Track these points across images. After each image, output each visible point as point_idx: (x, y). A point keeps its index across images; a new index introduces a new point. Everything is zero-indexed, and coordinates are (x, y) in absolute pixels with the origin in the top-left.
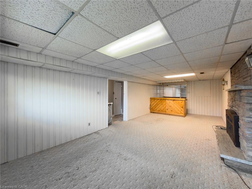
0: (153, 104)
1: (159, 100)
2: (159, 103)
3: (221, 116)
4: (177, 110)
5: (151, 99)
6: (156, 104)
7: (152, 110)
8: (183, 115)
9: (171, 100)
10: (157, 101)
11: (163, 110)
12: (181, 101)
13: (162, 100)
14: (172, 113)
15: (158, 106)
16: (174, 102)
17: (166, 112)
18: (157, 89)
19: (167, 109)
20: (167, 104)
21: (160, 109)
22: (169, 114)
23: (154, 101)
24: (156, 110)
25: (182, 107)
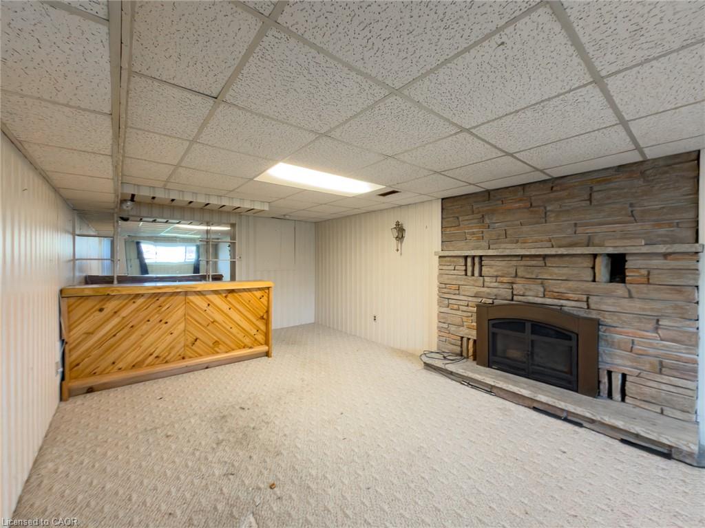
0: (89, 334)
1: (140, 301)
2: (143, 314)
3: (312, 321)
4: (240, 336)
5: (72, 300)
6: (114, 327)
7: (76, 378)
8: (265, 348)
9: (216, 292)
10: (126, 304)
11: (169, 354)
12: (258, 294)
13: (162, 299)
14: (217, 353)
15: (133, 338)
16: (228, 298)
17: (183, 358)
18: (74, 235)
19: (191, 340)
20: (195, 317)
21: (146, 349)
22: (206, 366)
23: (101, 310)
24: (114, 363)
25: (262, 318)
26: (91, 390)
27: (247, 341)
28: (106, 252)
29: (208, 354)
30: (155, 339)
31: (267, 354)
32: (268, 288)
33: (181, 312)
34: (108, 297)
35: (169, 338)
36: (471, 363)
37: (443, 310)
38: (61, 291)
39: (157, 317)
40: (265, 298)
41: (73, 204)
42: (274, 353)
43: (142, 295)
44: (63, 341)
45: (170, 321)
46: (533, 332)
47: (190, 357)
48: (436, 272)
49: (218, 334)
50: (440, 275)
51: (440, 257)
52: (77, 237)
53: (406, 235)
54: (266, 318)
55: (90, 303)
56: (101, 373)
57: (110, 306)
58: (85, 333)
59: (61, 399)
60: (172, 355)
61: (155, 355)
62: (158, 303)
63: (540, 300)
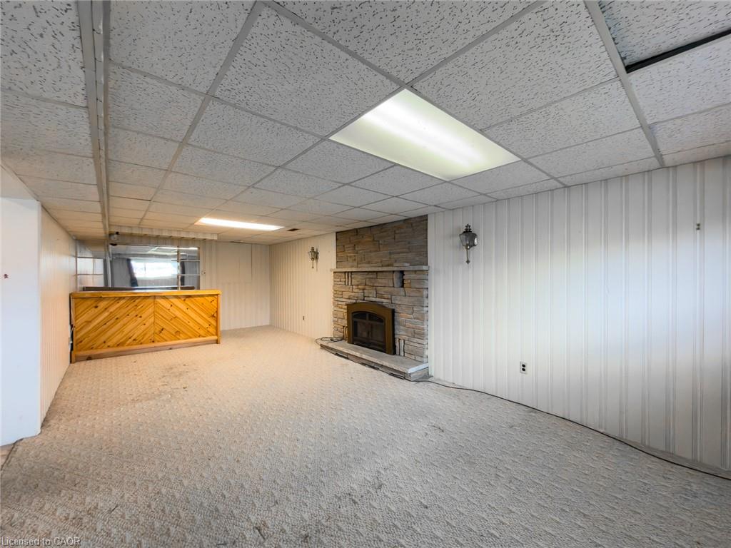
1: (122, 302)
2: (124, 311)
3: (268, 324)
4: (196, 328)
5: (78, 300)
6: (105, 318)
7: (80, 350)
8: (215, 337)
9: (176, 297)
10: (112, 304)
11: (143, 339)
12: (210, 299)
13: (137, 301)
14: (179, 339)
15: (118, 326)
16: (186, 302)
17: (153, 342)
18: (76, 257)
19: (158, 329)
20: (161, 313)
21: (127, 334)
22: (169, 347)
23: (96, 307)
24: (105, 342)
25: (213, 316)
26: (89, 358)
27: (202, 332)
28: (100, 270)
29: (171, 340)
30: (133, 327)
31: (217, 342)
32: (217, 295)
33: (151, 310)
34: (101, 299)
35: (143, 327)
36: (345, 343)
37: (335, 309)
38: (70, 295)
39: (134, 313)
40: (215, 301)
41: (75, 236)
42: (222, 341)
43: (124, 298)
44: (72, 326)
45: (144, 316)
46: (370, 319)
47: (158, 341)
48: (332, 283)
49: (179, 326)
50: (334, 286)
51: (335, 272)
52: (78, 259)
53: (320, 256)
54: (215, 316)
55: (89, 302)
56: (96, 348)
57: (102, 304)
58: (86, 322)
59: (71, 362)
60: (145, 339)
61: (132, 338)
62: (135, 303)
63: (374, 299)
